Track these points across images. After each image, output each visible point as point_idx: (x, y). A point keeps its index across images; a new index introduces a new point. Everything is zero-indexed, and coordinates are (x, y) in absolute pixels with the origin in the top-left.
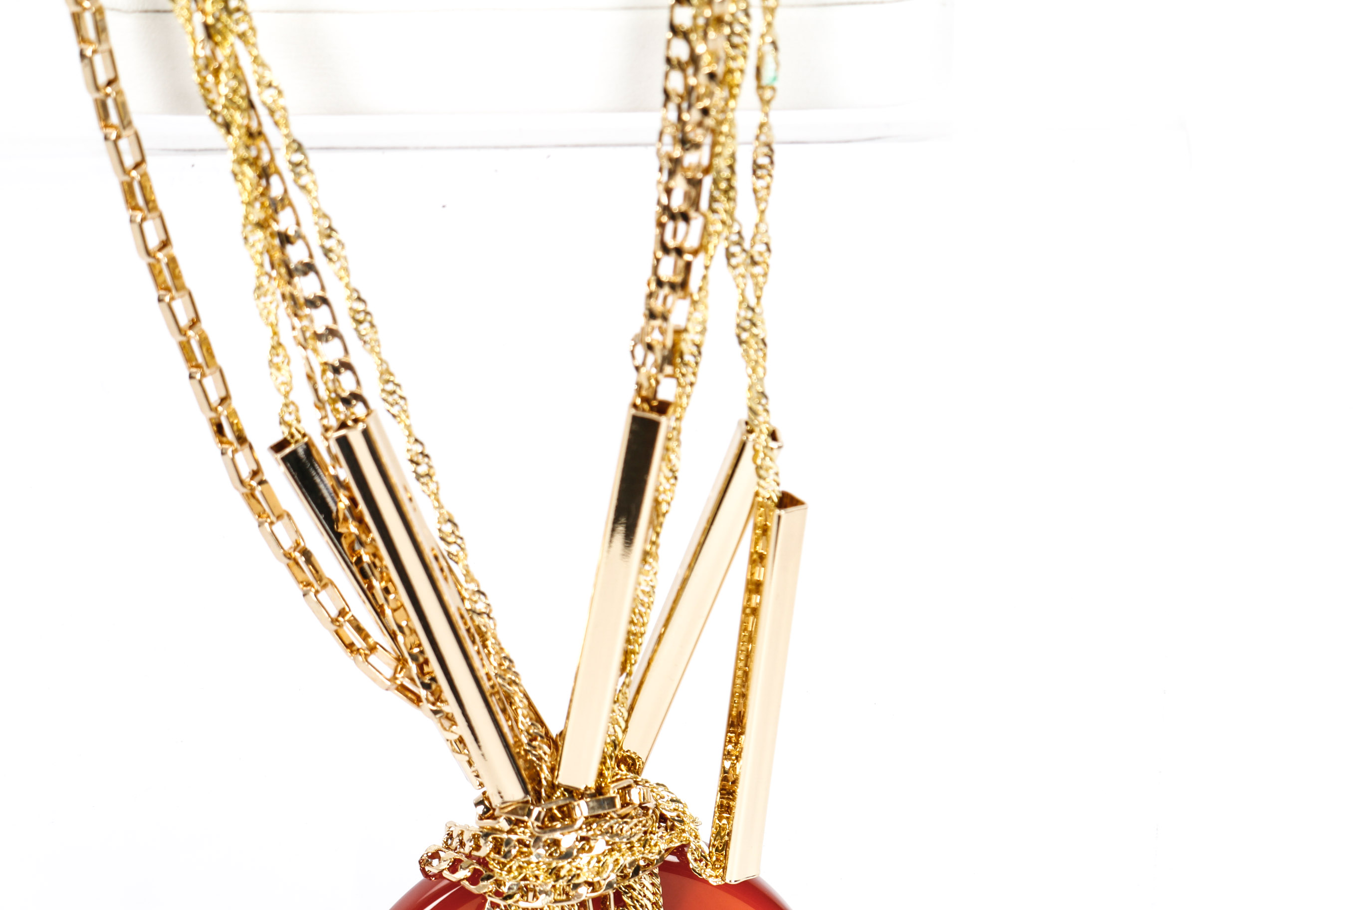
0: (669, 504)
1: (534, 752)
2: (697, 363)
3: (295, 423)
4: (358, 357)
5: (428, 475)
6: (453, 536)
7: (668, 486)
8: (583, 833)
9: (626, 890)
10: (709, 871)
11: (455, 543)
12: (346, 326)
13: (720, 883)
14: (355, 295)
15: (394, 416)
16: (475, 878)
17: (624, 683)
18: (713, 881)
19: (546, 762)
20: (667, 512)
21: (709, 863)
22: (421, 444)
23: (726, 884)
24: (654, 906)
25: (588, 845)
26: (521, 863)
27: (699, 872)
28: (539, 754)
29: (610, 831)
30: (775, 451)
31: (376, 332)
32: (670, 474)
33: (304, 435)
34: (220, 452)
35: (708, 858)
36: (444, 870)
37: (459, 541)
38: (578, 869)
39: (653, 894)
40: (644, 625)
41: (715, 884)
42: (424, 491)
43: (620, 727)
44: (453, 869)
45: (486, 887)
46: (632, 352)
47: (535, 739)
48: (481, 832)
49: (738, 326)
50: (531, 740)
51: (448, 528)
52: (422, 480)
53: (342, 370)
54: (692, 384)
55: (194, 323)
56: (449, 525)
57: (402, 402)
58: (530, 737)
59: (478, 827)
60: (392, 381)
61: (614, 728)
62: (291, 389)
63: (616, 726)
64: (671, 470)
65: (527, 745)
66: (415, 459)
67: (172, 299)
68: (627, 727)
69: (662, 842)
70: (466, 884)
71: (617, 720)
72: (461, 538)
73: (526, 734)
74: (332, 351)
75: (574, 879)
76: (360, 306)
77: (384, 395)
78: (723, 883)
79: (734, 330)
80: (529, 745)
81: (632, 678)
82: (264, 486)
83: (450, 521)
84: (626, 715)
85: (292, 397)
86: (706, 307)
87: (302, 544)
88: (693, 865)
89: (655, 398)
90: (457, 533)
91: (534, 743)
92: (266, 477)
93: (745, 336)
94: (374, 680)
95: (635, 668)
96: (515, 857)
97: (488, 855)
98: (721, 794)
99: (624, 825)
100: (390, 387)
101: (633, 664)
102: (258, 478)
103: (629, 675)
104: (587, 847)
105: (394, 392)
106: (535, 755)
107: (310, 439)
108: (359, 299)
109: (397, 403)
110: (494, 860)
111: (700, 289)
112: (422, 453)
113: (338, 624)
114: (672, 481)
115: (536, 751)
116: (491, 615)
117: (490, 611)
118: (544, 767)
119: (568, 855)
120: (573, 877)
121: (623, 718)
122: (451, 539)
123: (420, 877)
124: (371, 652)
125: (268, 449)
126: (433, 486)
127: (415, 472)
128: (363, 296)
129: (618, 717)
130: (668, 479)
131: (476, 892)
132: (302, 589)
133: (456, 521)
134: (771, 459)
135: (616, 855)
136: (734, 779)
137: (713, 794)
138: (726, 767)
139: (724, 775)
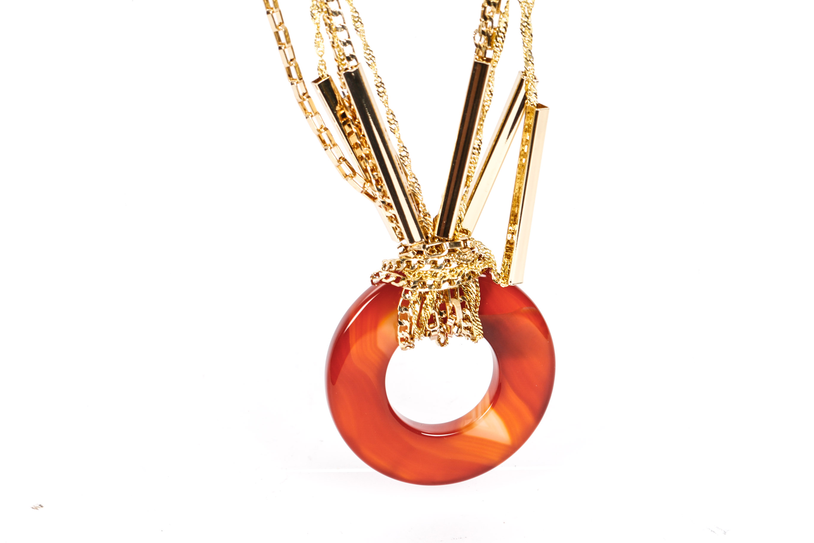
0: (489, 107)
1: (426, 222)
2: (503, 41)
3: (324, 70)
5: (383, 92)
6: (393, 121)
7: (488, 99)
8: (447, 258)
9: (465, 287)
10: (501, 280)
11: (394, 124)
13: (506, 286)
14: (354, 10)
15: (369, 65)
16: (398, 280)
17: (466, 191)
18: (503, 285)
19: (431, 226)
20: (488, 110)
21: (501, 277)
22: (381, 78)
23: (509, 286)
24: (476, 296)
25: (449, 264)
26: (420, 271)
27: (496, 281)
28: (428, 223)
29: (459, 258)
30: (535, 83)
31: (363, 26)
32: (490, 93)
33: (328, 76)
34: (290, 84)
35: (501, 275)
36: (383, 278)
37: (396, 123)
38: (445, 273)
39: (476, 291)
40: (476, 163)
41: (503, 287)
42: (381, 100)
43: (463, 212)
44: (387, 277)
45: (402, 283)
46: (474, 37)
47: (426, 216)
48: (401, 259)
49: (522, 24)
50: (424, 216)
51: (391, 117)
52: (380, 95)
53: (347, 44)
54: (501, 51)
55: (281, 24)
56: (392, 115)
57: (373, 58)
58: (424, 214)
59: (399, 258)
60: (369, 49)
61: (460, 213)
62: (324, 53)
63: (461, 212)
64: (490, 91)
65: (423, 218)
66: (378, 85)
67: (273, 12)
68: (465, 213)
69: (479, 267)
70: (394, 284)
71: (462, 209)
72: (397, 122)
73: (423, 213)
74: (342, 36)
75: (443, 278)
76: (356, 15)
77: (366, 55)
78: (507, 285)
79: (520, 27)
80: (424, 218)
81: (469, 189)
82: (309, 99)
83: (392, 114)
84: (466, 207)
85: (323, 58)
86: (508, 16)
87: (324, 126)
88: (494, 278)
89: (485, 57)
90: (395, 119)
91: (426, 218)
92: (310, 94)
93: (524, 29)
94: (355, 188)
95: (471, 184)
96: (417, 269)
97: (404, 269)
98: (506, 249)
99: (465, 255)
100: (368, 52)
101: (470, 182)
102: (306, 95)
103: (468, 187)
104: (448, 265)
105: (370, 54)
106: (426, 223)
107: (331, 77)
108: (356, 12)
109: (371, 59)
110: (407, 271)
111: (506, 7)
112: (381, 82)
113: (340, 162)
114: (491, 96)
115: (426, 221)
116: (409, 157)
117: (408, 155)
118: (430, 228)
119: (440, 268)
120: (443, 277)
121: (465, 208)
122: (392, 122)
123: (370, 285)
124: (354, 176)
125: (311, 83)
126: (385, 97)
127: (378, 91)
128: (357, 11)
129: (462, 207)
130: (488, 95)
131: (398, 286)
132: (324, 147)
133: (394, 114)
134: (534, 86)
135: (461, 269)
136: (512, 244)
137: (503, 250)
138: (509, 238)
139: (508, 242)
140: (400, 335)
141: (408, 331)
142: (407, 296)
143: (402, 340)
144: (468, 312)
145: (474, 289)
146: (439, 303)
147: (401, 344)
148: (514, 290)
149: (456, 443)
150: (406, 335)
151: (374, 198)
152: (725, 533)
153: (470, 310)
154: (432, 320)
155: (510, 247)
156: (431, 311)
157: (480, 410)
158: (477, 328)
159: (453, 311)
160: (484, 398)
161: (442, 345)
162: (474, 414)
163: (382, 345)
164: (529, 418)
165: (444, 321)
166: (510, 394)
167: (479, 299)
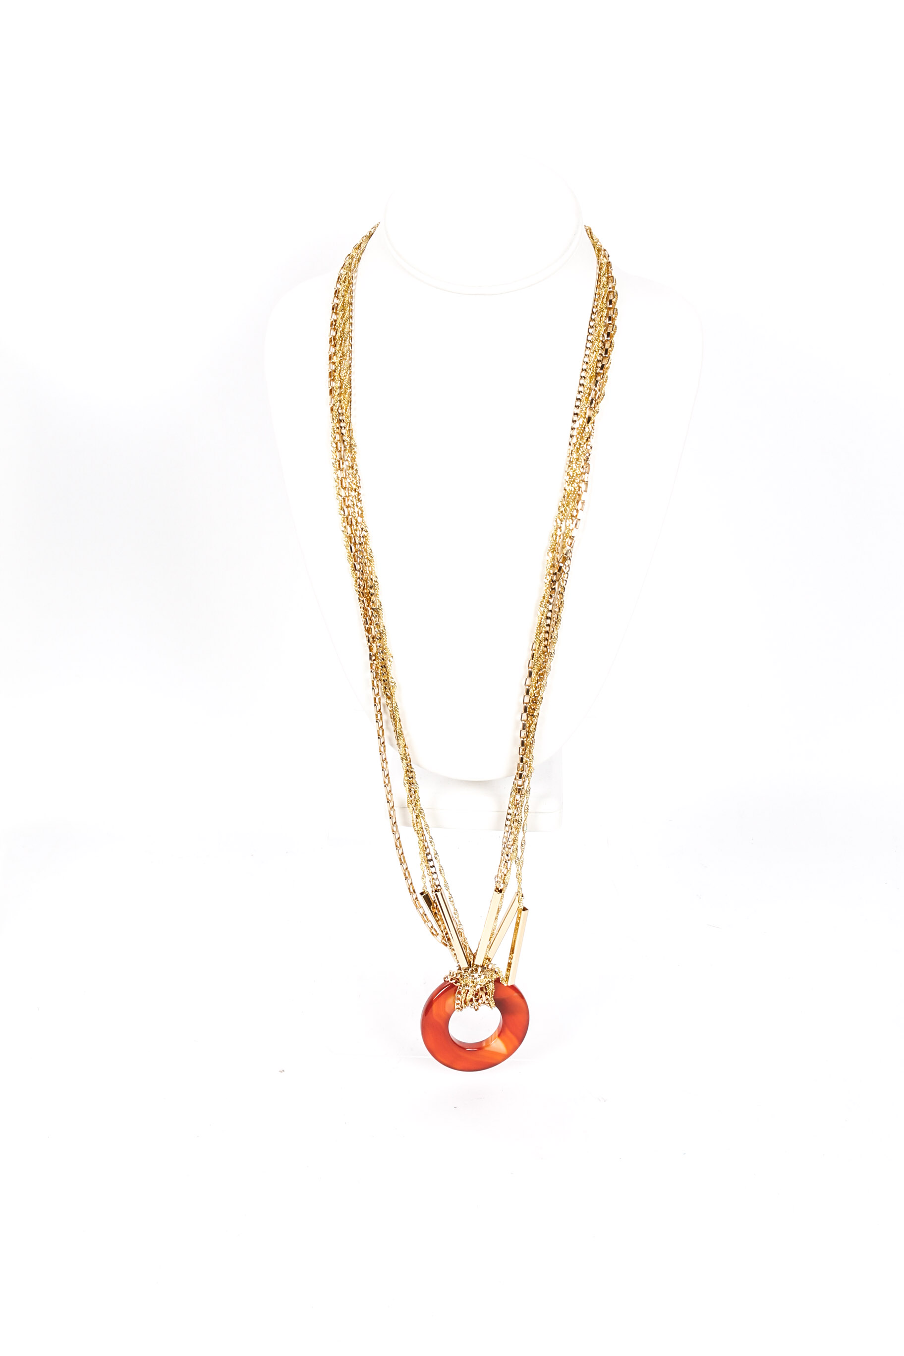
3: (426, 889)
4: (440, 878)
8: (479, 974)
9: (488, 986)
10: (505, 982)
12: (438, 872)
14: (440, 866)
15: (446, 889)
16: (456, 983)
17: (489, 944)
18: (505, 985)
19: (473, 959)
23: (509, 984)
24: (492, 990)
25: (480, 976)
26: (466, 980)
27: (503, 983)
29: (485, 974)
31: (444, 873)
34: (410, 893)
35: (505, 980)
36: (449, 980)
39: (493, 987)
44: (451, 980)
45: (458, 984)
46: (496, 878)
47: (471, 954)
53: (437, 880)
55: (407, 869)
57: (449, 886)
59: (457, 972)
60: (447, 882)
61: (487, 952)
68: (489, 952)
69: (495, 976)
70: (454, 984)
73: (469, 953)
74: (435, 876)
76: (442, 868)
77: (445, 885)
79: (516, 876)
80: (469, 955)
82: (418, 901)
84: (489, 950)
85: (426, 884)
86: (511, 871)
88: (502, 981)
92: (419, 899)
93: (518, 877)
96: (465, 978)
97: (459, 978)
98: (508, 966)
99: (488, 973)
102: (417, 899)
103: (491, 940)
105: (447, 885)
107: (429, 892)
111: (510, 868)
115: (471, 957)
119: (476, 978)
123: (444, 981)
124: (437, 934)
125: (420, 894)
128: (442, 866)
131: (456, 985)
132: (424, 922)
135: (486, 979)
136: (511, 964)
137: (506, 967)
138: (509, 962)
139: (509, 963)
140: (456, 1007)
141: (460, 1005)
142: (460, 990)
143: (457, 1008)
144: (488, 997)
145: (491, 986)
146: (475, 993)
147: (457, 1010)
148: (513, 987)
149: (480, 1052)
150: (459, 1006)
151: (446, 945)
152: (605, 1101)
153: (489, 996)
154: (471, 1000)
155: (510, 965)
156: (471, 997)
157: (493, 1037)
158: (493, 1004)
159: (481, 997)
160: (495, 1032)
161: (476, 1010)
162: (490, 1039)
163: (448, 1010)
164: (516, 1043)
165: (477, 1000)
166: (508, 1032)
167: (494, 991)
